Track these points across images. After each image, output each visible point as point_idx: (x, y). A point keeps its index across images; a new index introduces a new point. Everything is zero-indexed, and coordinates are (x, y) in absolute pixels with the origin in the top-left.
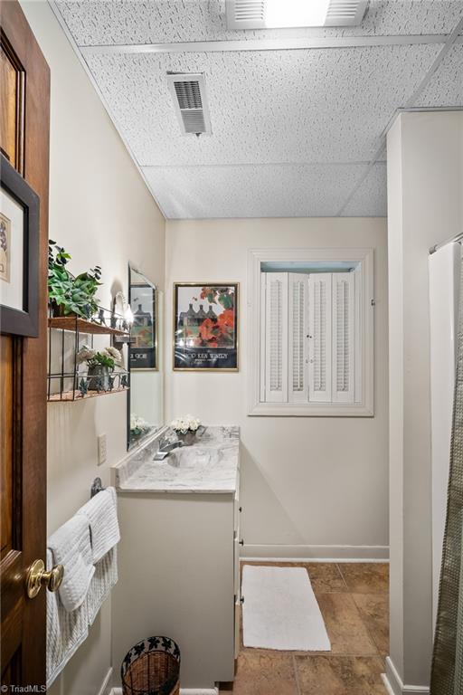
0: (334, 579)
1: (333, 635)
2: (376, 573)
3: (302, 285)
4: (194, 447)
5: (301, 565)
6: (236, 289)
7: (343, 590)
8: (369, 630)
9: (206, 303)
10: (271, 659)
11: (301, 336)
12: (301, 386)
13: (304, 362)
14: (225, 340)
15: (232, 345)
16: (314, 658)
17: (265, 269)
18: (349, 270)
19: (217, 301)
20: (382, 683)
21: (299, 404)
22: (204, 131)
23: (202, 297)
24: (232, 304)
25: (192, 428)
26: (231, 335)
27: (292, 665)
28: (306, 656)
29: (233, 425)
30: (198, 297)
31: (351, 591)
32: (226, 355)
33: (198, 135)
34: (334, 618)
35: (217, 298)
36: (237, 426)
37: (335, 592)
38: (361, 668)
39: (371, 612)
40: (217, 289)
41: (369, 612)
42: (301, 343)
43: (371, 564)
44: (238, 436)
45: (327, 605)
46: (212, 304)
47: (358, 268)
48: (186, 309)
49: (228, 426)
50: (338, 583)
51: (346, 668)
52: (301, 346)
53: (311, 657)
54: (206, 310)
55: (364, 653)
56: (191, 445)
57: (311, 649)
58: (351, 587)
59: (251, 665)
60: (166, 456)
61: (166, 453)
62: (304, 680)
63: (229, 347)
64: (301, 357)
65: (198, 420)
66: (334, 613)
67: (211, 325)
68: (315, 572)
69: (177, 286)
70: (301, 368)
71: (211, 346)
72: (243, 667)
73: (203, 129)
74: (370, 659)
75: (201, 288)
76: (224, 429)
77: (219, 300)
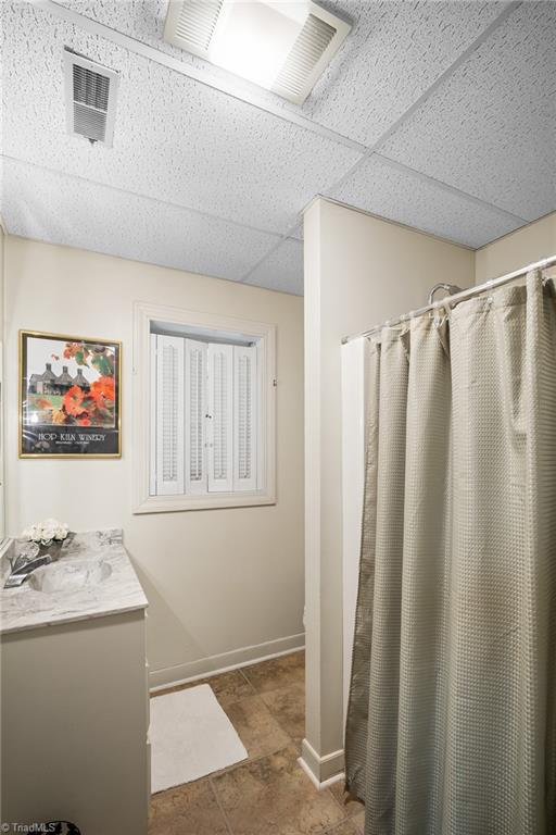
0: (239, 686)
1: (246, 742)
2: (280, 667)
3: (200, 356)
4: (61, 563)
5: (201, 682)
6: (117, 351)
7: (251, 694)
8: (281, 724)
9: (73, 365)
10: (185, 794)
11: (200, 415)
12: (200, 474)
13: (202, 447)
14: (101, 417)
15: (112, 423)
16: (232, 773)
17: (155, 329)
18: (250, 344)
19: (90, 364)
20: (300, 767)
21: (197, 495)
22: (102, 139)
23: (67, 355)
24: (112, 369)
25: (60, 537)
26: (111, 409)
27: (210, 789)
28: (224, 775)
29: (114, 529)
30: (60, 354)
31: (259, 692)
32: (103, 437)
33: (92, 141)
34: (246, 725)
35: (89, 359)
36: (120, 529)
37: (242, 698)
38: (280, 762)
39: (281, 705)
40: (90, 348)
41: (277, 707)
42: (200, 424)
43: (274, 659)
44: (121, 542)
45: (237, 715)
46: (82, 367)
47: (260, 344)
48: (42, 370)
49: (107, 529)
50: (245, 689)
51: (265, 768)
52: (200, 428)
53: (231, 773)
54: (73, 374)
55: (280, 746)
56: (56, 560)
57: (228, 765)
58: (258, 687)
59: (163, 810)
60: (24, 580)
61: (24, 576)
62: (226, 798)
63: (107, 426)
64: (200, 440)
65: (66, 526)
66: (245, 719)
67: (80, 395)
68: (218, 684)
69: (25, 337)
70: (200, 453)
71: (79, 423)
72: (154, 818)
73: (101, 137)
74: (286, 750)
75: (65, 343)
76: (101, 534)
77: (93, 362)
